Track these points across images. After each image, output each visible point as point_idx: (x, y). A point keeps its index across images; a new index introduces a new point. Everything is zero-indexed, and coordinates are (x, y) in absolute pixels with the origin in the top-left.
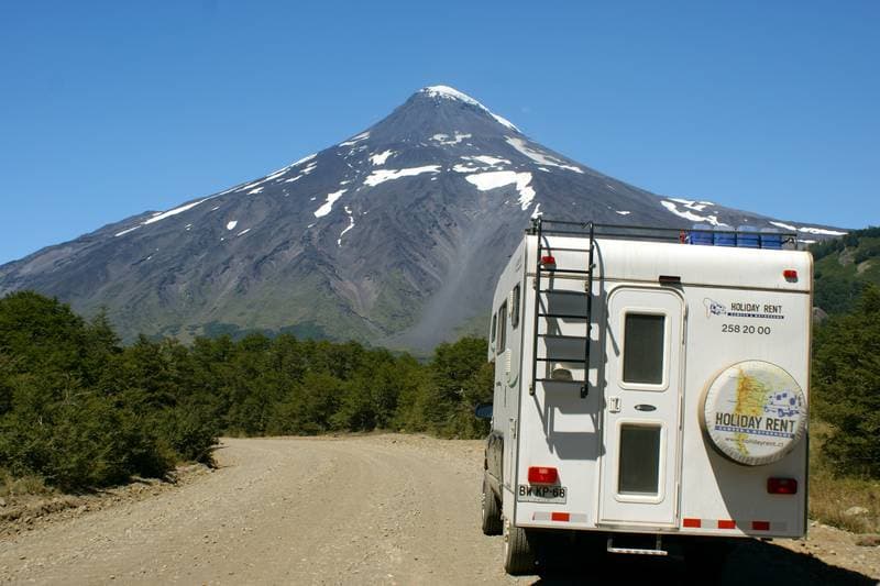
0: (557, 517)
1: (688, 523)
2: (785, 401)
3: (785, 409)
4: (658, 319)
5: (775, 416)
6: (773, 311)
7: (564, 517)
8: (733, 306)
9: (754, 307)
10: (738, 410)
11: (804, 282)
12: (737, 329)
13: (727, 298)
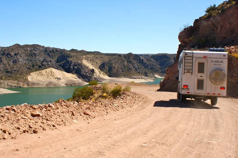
0: (188, 93)
1: (208, 94)
2: (223, 75)
3: (223, 77)
4: (203, 63)
5: (221, 78)
6: (222, 62)
7: (189, 93)
8: (215, 61)
9: (219, 61)
10: (215, 76)
11: (227, 57)
12: (216, 65)
13: (214, 60)
